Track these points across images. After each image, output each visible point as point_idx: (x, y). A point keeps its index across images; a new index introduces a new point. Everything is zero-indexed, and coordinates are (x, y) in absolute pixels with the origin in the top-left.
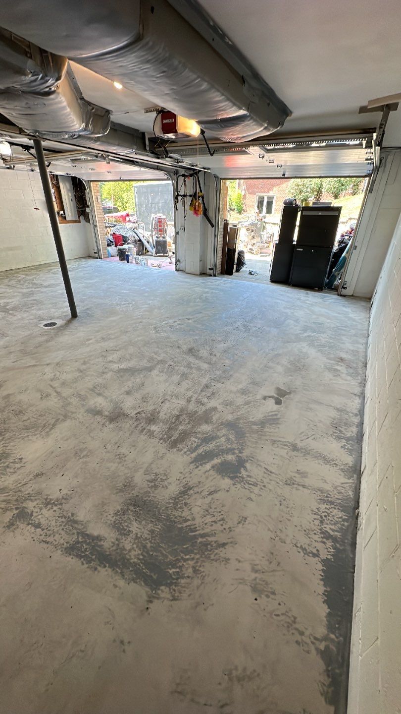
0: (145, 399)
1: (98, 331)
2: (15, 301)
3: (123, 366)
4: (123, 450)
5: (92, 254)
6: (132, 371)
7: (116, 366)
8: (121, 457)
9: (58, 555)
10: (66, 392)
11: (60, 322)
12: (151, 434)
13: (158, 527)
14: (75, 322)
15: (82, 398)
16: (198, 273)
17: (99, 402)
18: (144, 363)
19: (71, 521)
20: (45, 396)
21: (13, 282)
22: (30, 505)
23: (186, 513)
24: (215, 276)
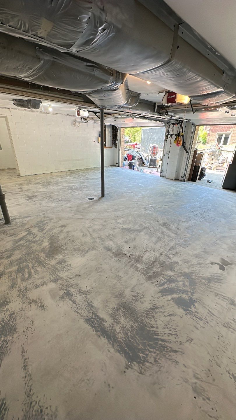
0: (135, 248)
1: (114, 206)
2: (76, 185)
3: (125, 226)
4: (121, 274)
5: (115, 165)
6: (129, 230)
7: (121, 226)
8: (119, 278)
9: (82, 321)
10: (95, 235)
11: (96, 198)
12: (137, 269)
13: (136, 325)
14: (103, 199)
15: (103, 240)
16: (174, 179)
17: (110, 244)
18: (137, 227)
19: (90, 305)
20: (85, 235)
21: (77, 176)
22: (72, 290)
23: (153, 322)
24: (184, 181)
